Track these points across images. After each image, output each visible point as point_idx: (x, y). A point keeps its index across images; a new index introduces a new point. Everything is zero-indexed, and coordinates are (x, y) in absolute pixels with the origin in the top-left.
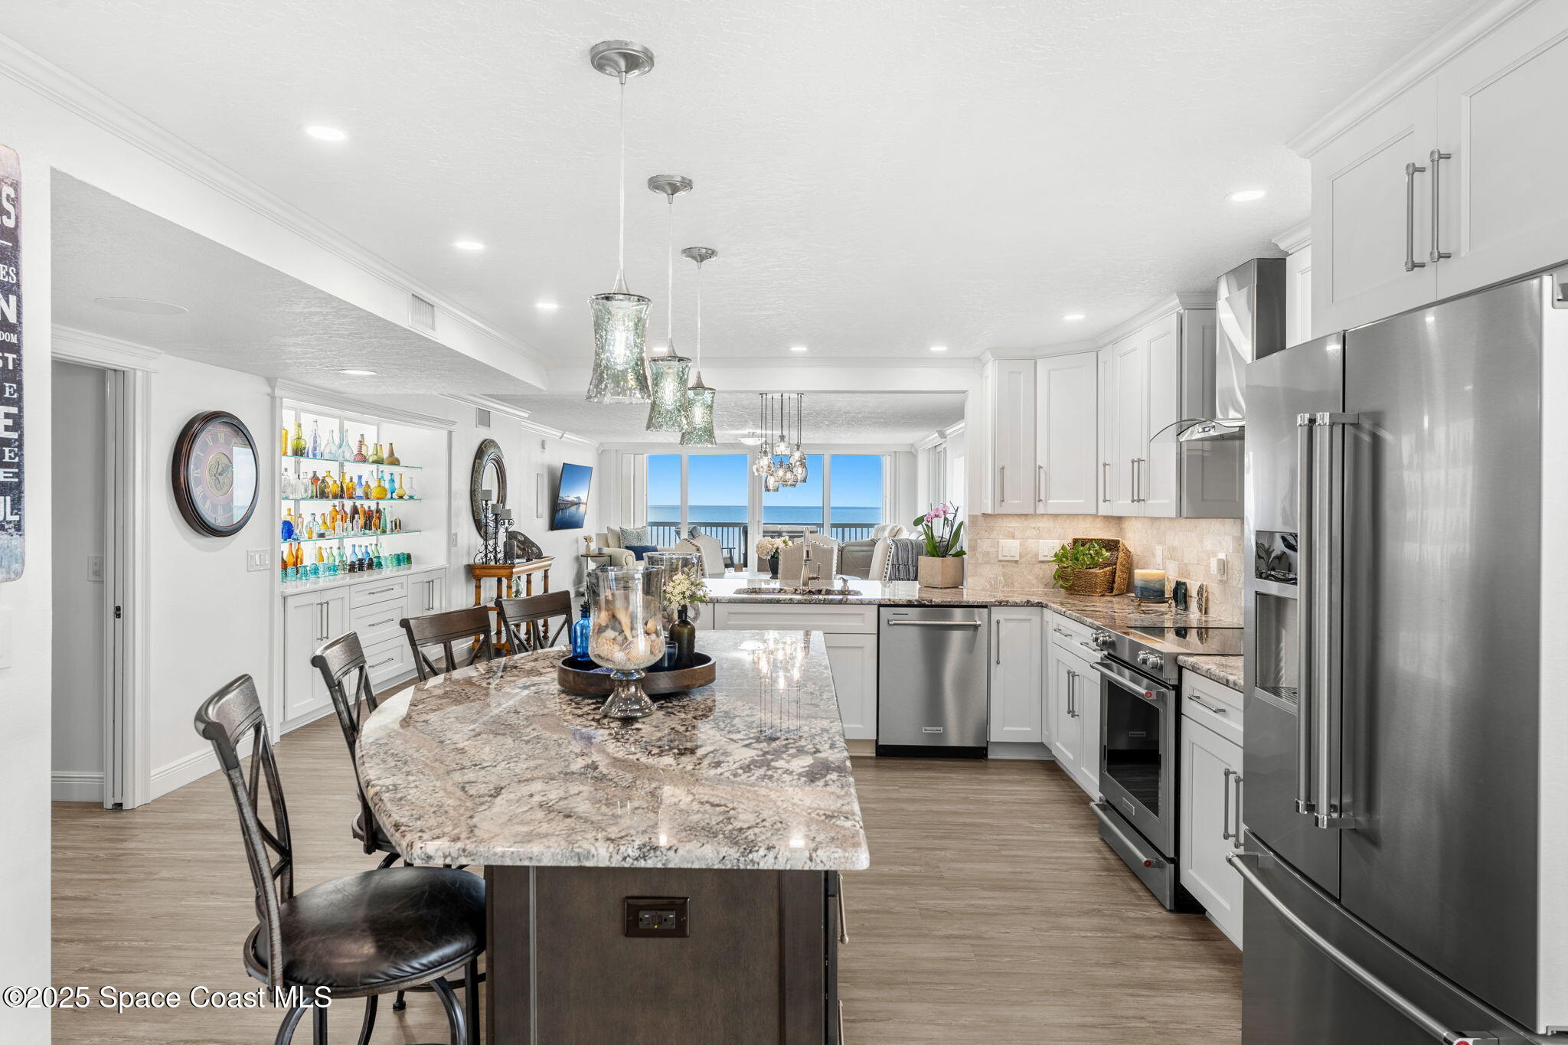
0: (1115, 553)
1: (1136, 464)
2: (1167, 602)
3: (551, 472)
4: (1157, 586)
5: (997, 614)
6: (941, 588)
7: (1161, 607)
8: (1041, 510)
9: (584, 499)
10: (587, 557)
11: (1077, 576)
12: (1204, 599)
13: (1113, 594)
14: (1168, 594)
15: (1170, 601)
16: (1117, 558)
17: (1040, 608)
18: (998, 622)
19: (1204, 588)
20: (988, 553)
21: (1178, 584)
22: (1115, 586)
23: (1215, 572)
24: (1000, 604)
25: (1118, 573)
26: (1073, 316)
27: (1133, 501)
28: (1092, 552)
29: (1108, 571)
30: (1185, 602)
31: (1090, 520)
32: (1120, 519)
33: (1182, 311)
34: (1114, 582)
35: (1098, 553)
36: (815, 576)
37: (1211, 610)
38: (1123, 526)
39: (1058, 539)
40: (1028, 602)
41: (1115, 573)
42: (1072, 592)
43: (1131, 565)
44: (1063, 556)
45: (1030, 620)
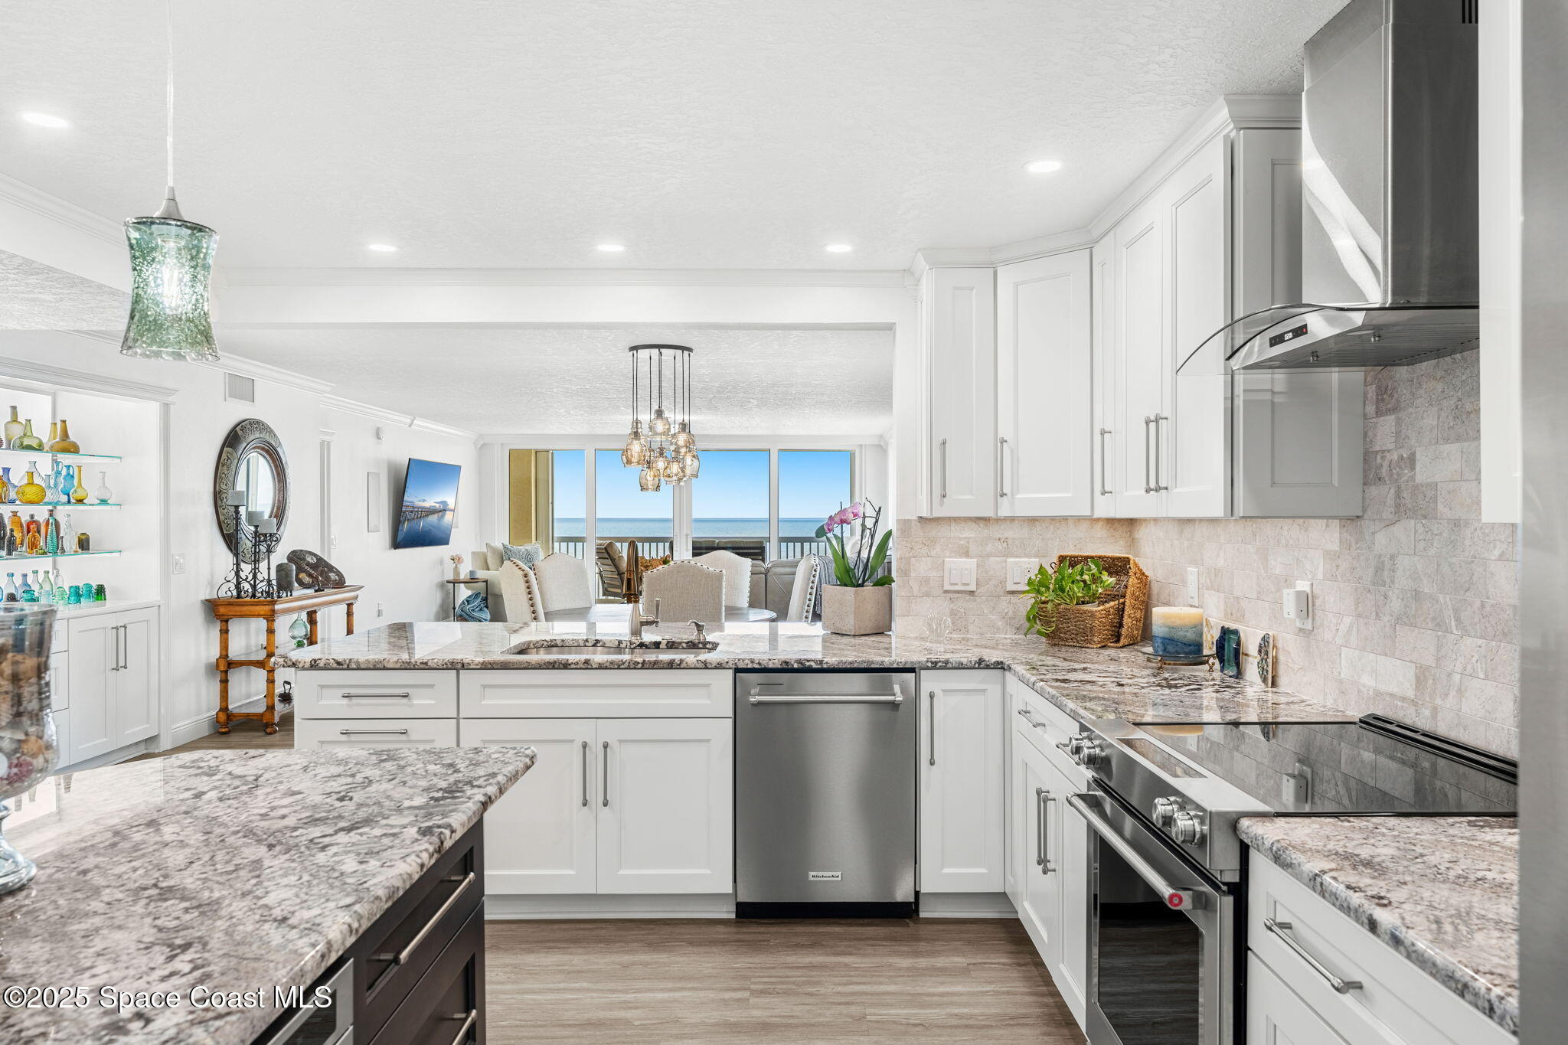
0: (1123, 578)
1: (1152, 425)
2: (1207, 662)
3: (393, 469)
4: (1190, 636)
5: (930, 682)
6: (855, 636)
7: (1196, 670)
8: (1004, 511)
9: (451, 504)
10: (454, 583)
11: (1064, 616)
12: (1270, 661)
13: (1120, 644)
14: (1209, 649)
15: (1211, 660)
16: (1126, 587)
17: (998, 672)
18: (932, 696)
19: (1271, 641)
20: (926, 580)
21: (1225, 632)
22: (1124, 631)
23: (1293, 615)
24: (935, 666)
25: (1128, 611)
26: (1044, 167)
27: (1148, 491)
28: (1086, 577)
29: (1112, 607)
30: (1238, 664)
31: (1085, 525)
32: (1131, 523)
33: (1233, 134)
34: (1121, 625)
35: (1095, 580)
36: (652, 619)
37: (1283, 680)
38: (1137, 536)
39: (1036, 557)
40: (981, 661)
41: (1123, 610)
42: (1056, 641)
43: (1149, 596)
44: (1041, 584)
45: (984, 691)
